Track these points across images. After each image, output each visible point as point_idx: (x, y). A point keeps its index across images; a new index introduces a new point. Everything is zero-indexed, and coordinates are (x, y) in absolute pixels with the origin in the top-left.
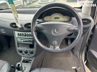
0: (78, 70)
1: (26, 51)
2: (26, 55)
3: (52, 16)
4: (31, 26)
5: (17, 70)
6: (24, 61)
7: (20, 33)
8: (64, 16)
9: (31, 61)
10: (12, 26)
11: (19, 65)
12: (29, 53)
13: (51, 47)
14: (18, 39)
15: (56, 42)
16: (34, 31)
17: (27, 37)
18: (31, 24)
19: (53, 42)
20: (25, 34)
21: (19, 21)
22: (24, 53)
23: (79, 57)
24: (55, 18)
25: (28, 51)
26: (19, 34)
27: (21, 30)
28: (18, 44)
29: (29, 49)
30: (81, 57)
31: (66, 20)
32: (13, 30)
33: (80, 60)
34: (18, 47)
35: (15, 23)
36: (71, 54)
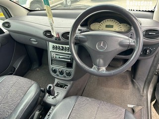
0: (137, 110)
1: (61, 71)
2: (61, 77)
3: (102, 22)
4: (70, 36)
5: (47, 94)
6: (57, 85)
7: (55, 45)
8: (120, 24)
9: (67, 86)
10: (45, 35)
11: (50, 87)
12: (65, 74)
13: (94, 68)
14: (53, 54)
15: (101, 61)
16: (73, 43)
17: (64, 52)
18: (69, 33)
19: (98, 60)
20: (63, 47)
21: (54, 28)
22: (58, 73)
23: (143, 91)
24: (107, 26)
25: (65, 71)
26: (54, 47)
27: (58, 41)
28: (52, 60)
29: (66, 69)
30: (145, 92)
31: (123, 30)
32: (46, 40)
33: (143, 96)
34: (52, 64)
35: (50, 31)
36: (131, 86)
